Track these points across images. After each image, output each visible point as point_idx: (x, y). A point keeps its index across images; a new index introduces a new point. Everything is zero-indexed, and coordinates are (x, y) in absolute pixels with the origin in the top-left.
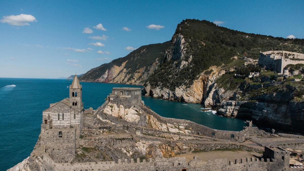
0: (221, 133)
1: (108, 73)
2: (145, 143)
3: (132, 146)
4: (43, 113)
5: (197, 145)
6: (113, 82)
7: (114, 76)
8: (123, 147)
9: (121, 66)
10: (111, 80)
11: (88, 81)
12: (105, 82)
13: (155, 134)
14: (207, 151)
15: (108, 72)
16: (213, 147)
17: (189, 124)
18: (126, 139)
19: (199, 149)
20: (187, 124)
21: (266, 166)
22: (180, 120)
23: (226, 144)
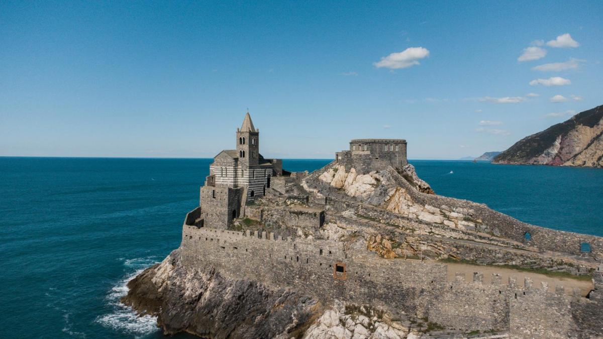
0: (548, 235)
1: (560, 144)
2: (345, 227)
3: (315, 227)
4: (211, 166)
5: (456, 247)
6: (573, 163)
7: (577, 149)
8: (300, 227)
9: (598, 125)
10: (568, 160)
11: (512, 163)
12: (552, 165)
13: (380, 218)
14: (478, 265)
15: (560, 141)
16: (499, 258)
17: (478, 209)
18: (305, 213)
19: (460, 257)
20: (471, 211)
21: (569, 307)
22: (455, 199)
23: (541, 259)
